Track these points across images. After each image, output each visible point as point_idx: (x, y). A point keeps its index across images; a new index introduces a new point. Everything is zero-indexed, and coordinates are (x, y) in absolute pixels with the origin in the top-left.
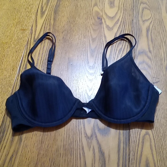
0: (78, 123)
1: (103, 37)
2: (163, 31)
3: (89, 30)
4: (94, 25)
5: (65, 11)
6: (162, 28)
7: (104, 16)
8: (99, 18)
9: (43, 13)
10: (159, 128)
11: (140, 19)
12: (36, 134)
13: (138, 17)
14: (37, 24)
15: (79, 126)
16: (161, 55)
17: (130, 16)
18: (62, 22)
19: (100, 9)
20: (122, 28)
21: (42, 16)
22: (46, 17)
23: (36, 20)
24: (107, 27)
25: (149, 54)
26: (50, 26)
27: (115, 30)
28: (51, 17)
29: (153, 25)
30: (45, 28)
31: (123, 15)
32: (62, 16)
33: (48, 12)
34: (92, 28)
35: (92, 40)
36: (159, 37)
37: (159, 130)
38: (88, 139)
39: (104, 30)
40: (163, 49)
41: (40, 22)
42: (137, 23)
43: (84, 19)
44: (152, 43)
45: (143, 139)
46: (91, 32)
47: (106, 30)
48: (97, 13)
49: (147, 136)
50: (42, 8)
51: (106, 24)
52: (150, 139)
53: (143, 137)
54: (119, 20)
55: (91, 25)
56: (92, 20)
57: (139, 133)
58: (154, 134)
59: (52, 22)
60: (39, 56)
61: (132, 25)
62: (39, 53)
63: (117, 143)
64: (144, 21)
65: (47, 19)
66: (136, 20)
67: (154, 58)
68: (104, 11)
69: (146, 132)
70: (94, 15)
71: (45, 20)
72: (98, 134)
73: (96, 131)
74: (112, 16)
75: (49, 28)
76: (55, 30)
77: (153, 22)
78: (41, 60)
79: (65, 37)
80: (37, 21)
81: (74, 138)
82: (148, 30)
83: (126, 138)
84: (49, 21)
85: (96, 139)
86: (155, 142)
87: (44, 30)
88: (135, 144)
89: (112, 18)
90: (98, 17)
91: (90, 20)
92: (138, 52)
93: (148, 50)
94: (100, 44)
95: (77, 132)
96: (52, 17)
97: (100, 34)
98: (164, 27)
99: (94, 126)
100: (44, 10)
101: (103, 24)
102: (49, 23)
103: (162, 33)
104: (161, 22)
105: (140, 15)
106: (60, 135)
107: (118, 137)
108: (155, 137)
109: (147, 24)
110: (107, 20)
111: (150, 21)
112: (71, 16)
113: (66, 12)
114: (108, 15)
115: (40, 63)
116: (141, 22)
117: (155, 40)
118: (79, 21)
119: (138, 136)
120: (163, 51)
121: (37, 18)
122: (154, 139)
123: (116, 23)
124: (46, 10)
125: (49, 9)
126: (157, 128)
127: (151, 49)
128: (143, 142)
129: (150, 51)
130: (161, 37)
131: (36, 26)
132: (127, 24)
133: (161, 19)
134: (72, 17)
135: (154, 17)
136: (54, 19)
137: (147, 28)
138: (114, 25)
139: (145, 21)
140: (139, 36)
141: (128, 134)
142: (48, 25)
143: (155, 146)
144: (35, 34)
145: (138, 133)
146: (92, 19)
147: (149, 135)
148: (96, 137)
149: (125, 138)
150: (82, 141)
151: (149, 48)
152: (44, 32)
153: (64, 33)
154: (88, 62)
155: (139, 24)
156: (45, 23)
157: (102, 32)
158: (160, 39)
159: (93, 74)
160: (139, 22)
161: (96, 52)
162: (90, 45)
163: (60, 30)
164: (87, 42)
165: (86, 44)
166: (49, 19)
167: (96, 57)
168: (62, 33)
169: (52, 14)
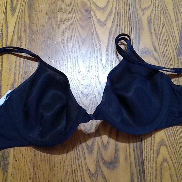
0: (78, 156)
1: (95, 36)
2: (169, 21)
3: (76, 28)
4: (81, 20)
5: (42, 4)
7: (93, 7)
8: (86, 11)
9: (13, 10)
11: (138, 7)
12: (24, 178)
13: (135, 5)
14: (8, 24)
15: (78, 160)
16: (169, 53)
17: (125, 5)
18: (40, 20)
20: (117, 21)
21: (13, 14)
22: (18, 15)
23: (6, 19)
24: (99, 21)
25: (155, 54)
26: (25, 26)
27: (109, 24)
28: (25, 13)
29: (155, 14)
30: (18, 29)
31: (116, 4)
32: (39, 12)
33: (20, 8)
34: (80, 25)
35: (81, 41)
36: (165, 30)
37: (178, 154)
38: (92, 178)
39: (95, 27)
40: (172, 46)
41: (12, 21)
42: (135, 13)
43: (68, 14)
44: (157, 38)
45: (161, 169)
46: (78, 31)
47: (97, 25)
48: (84, 4)
49: (165, 164)
50: (12, 2)
51: (97, 18)
52: (169, 167)
53: (160, 166)
54: (112, 11)
55: (78, 20)
56: (78, 14)
57: (154, 161)
58: (174, 161)
59: (27, 21)
60: (15, 69)
61: (129, 16)
62: (16, 66)
63: (130, 178)
64: (143, 10)
65: (20, 17)
67: (161, 58)
69: (163, 159)
70: (79, 6)
71: (17, 19)
72: (104, 169)
73: (102, 164)
74: (103, 7)
75: (24, 30)
76: (32, 30)
77: (154, 10)
78: (19, 74)
79: (46, 40)
80: (7, 21)
81: (74, 177)
82: (149, 22)
83: (140, 170)
84: (23, 19)
85: (102, 176)
86: (175, 171)
87: (18, 33)
88: (152, 175)
89: (103, 9)
90: (85, 9)
91: (75, 14)
92: (141, 52)
93: (152, 48)
94: (92, 45)
95: (77, 169)
96: (27, 14)
97: (91, 32)
98: (168, 16)
99: (97, 158)
100: (14, 5)
101: (93, 18)
102: (23, 22)
103: (167, 24)
104: (165, 10)
105: (137, 3)
106: (56, 175)
107: (129, 169)
108: (175, 165)
109: (148, 13)
110: (97, 12)
111: (150, 9)
112: (50, 11)
113: (43, 6)
114: (97, 5)
115: (18, 79)
116: (140, 12)
117: (160, 34)
118: (61, 16)
119: (154, 165)
120: (172, 48)
121: (7, 17)
122: (174, 167)
123: (109, 15)
124: (17, 5)
125: (21, 4)
126: (176, 151)
127: (157, 47)
128: (161, 173)
129: (155, 50)
130: (167, 29)
131: (7, 28)
132: (122, 16)
133: (164, 5)
134: (52, 11)
135: (155, 4)
136: (30, 17)
137: (148, 20)
138: (107, 18)
139: (145, 11)
140: (139, 31)
141: (142, 164)
142: (23, 25)
143: (177, 176)
144: (7, 39)
146: (78, 12)
147: (168, 163)
148: (102, 172)
149: (138, 170)
150: (84, 180)
151: (154, 46)
152: (18, 35)
153: (44, 35)
154: (79, 71)
155: (137, 14)
156: (18, 22)
157: (93, 29)
158: (165, 32)
159: (87, 87)
160: (137, 12)
161: (88, 56)
162: (80, 48)
163: (39, 31)
164: (76, 44)
165: (75, 47)
166: (23, 17)
167: (89, 63)
168: (42, 34)
169: (26, 10)
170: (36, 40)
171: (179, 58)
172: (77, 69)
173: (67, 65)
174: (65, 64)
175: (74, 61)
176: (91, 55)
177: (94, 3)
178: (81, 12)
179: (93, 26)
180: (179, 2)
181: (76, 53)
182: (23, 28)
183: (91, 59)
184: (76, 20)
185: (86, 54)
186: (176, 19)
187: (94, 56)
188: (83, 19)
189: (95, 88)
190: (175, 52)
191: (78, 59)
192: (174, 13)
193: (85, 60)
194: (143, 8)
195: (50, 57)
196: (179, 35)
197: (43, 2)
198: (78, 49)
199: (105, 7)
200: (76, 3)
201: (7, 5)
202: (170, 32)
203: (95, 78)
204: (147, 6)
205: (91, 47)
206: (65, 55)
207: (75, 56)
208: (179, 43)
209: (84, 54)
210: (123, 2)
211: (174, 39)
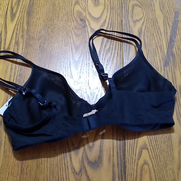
0: (64, 156)
2: (158, 33)
3: (71, 36)
4: (76, 28)
5: (40, 12)
6: (157, 29)
7: (88, 17)
8: (82, 20)
9: (13, 16)
10: (159, 156)
11: (130, 19)
12: (12, 174)
13: (128, 17)
14: (7, 29)
15: (64, 159)
16: (157, 63)
17: (118, 16)
18: (37, 26)
19: (83, 8)
21: (12, 20)
22: (17, 21)
23: (6, 24)
26: (22, 32)
28: (23, 20)
29: (146, 26)
30: (16, 35)
31: (110, 15)
32: (37, 19)
33: (19, 15)
34: (75, 33)
35: (75, 48)
36: (154, 42)
37: (159, 158)
38: (76, 176)
40: (159, 56)
41: (11, 27)
42: (127, 24)
43: (64, 21)
44: (146, 49)
45: (142, 171)
46: (73, 38)
47: (91, 34)
48: (80, 13)
49: (146, 167)
50: (12, 9)
51: (91, 27)
52: (150, 170)
53: (141, 168)
54: (105, 21)
55: (73, 29)
56: (74, 22)
57: (136, 163)
58: (154, 164)
59: (25, 27)
60: (11, 71)
61: (121, 27)
62: (11, 68)
63: (111, 177)
64: (134, 22)
65: (18, 23)
66: (125, 20)
68: (88, 10)
69: (144, 162)
70: (75, 15)
71: (16, 25)
72: (88, 168)
73: (86, 164)
74: (98, 17)
76: (29, 36)
77: (145, 23)
78: (14, 76)
79: (42, 46)
80: (6, 26)
81: (59, 175)
82: (140, 33)
84: (21, 25)
85: (86, 175)
86: (155, 173)
87: (16, 37)
88: (132, 177)
89: (97, 19)
90: (80, 19)
91: (71, 22)
94: (85, 52)
95: (62, 168)
96: (25, 20)
97: (84, 40)
99: (82, 158)
100: (14, 12)
101: (87, 27)
102: (21, 27)
103: (156, 36)
104: (155, 22)
105: (130, 15)
106: (43, 172)
107: (111, 170)
108: (155, 168)
109: (139, 25)
110: (92, 22)
111: (142, 21)
112: (48, 19)
113: (41, 14)
114: (92, 15)
116: (132, 23)
117: (149, 45)
118: (58, 24)
119: (135, 167)
120: (159, 58)
121: (7, 22)
122: (154, 170)
123: (103, 25)
124: (17, 11)
125: (21, 10)
126: (157, 155)
128: (141, 175)
130: (156, 40)
131: (6, 32)
132: (115, 26)
133: (155, 19)
134: (49, 19)
135: (146, 17)
136: (28, 23)
137: (138, 31)
138: (101, 28)
139: (136, 22)
141: (124, 166)
142: (21, 30)
143: (156, 178)
144: (5, 43)
145: (134, 164)
146: (73, 20)
147: (148, 165)
148: (86, 171)
149: (120, 171)
150: (69, 178)
152: (16, 39)
153: (40, 40)
154: (71, 76)
155: (129, 26)
156: (16, 28)
157: (87, 37)
158: (154, 43)
159: (78, 91)
160: (129, 23)
161: (81, 63)
162: (73, 55)
163: (35, 37)
164: (69, 51)
165: (68, 54)
166: (22, 23)
167: (81, 69)
168: (39, 40)
169: (25, 17)
170: (33, 45)
171: (165, 68)
172: (69, 74)
173: (60, 69)
174: (58, 69)
175: (67, 67)
176: (84, 61)
177: (89, 14)
178: (77, 22)
179: (87, 35)
180: (169, 16)
181: (69, 59)
182: (21, 34)
183: (83, 65)
184: (71, 29)
185: (78, 60)
186: (165, 32)
187: (85, 62)
188: (78, 27)
189: (85, 92)
190: (162, 62)
191: (71, 64)
192: (164, 26)
193: (77, 66)
194: (135, 20)
195: (45, 62)
196: (167, 46)
197: (42, 10)
198: (71, 55)
199: (99, 17)
200: (72, 12)
201: (8, 11)
202: (159, 43)
203: (85, 83)
204: (139, 19)
205: (84, 54)
206: (58, 61)
207: (68, 61)
208: (166, 55)
209: (76, 61)
210: (117, 14)
211: (162, 51)
